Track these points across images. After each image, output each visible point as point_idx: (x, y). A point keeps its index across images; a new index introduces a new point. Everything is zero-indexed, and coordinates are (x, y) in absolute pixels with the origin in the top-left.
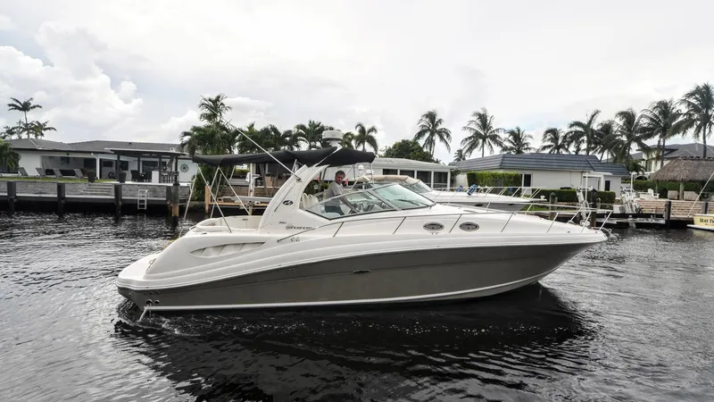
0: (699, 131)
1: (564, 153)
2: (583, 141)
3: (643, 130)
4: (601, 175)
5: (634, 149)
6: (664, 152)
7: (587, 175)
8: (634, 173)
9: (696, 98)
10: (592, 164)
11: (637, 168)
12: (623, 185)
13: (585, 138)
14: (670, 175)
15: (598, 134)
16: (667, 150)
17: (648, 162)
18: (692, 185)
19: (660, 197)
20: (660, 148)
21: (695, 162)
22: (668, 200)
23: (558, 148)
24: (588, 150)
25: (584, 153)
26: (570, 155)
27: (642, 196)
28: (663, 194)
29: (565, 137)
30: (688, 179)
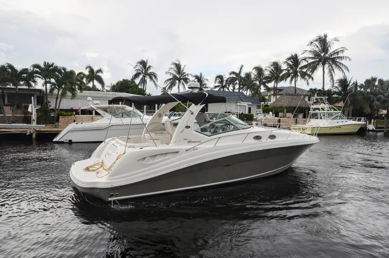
0: (292, 80)
1: (227, 90)
2: (237, 83)
3: (267, 78)
4: (245, 104)
5: (262, 89)
6: (277, 91)
7: (238, 104)
8: (263, 103)
9: (291, 61)
10: (241, 98)
11: (264, 100)
12: (258, 110)
13: (237, 82)
14: (280, 104)
15: (244, 80)
16: (278, 89)
17: (270, 96)
18: (290, 109)
19: (275, 116)
20: (275, 89)
21: (292, 97)
22: (279, 118)
23: (223, 87)
24: (239, 89)
25: (237, 91)
26: (230, 92)
27: (267, 116)
28: (277, 115)
29: (227, 81)
30: (288, 106)
